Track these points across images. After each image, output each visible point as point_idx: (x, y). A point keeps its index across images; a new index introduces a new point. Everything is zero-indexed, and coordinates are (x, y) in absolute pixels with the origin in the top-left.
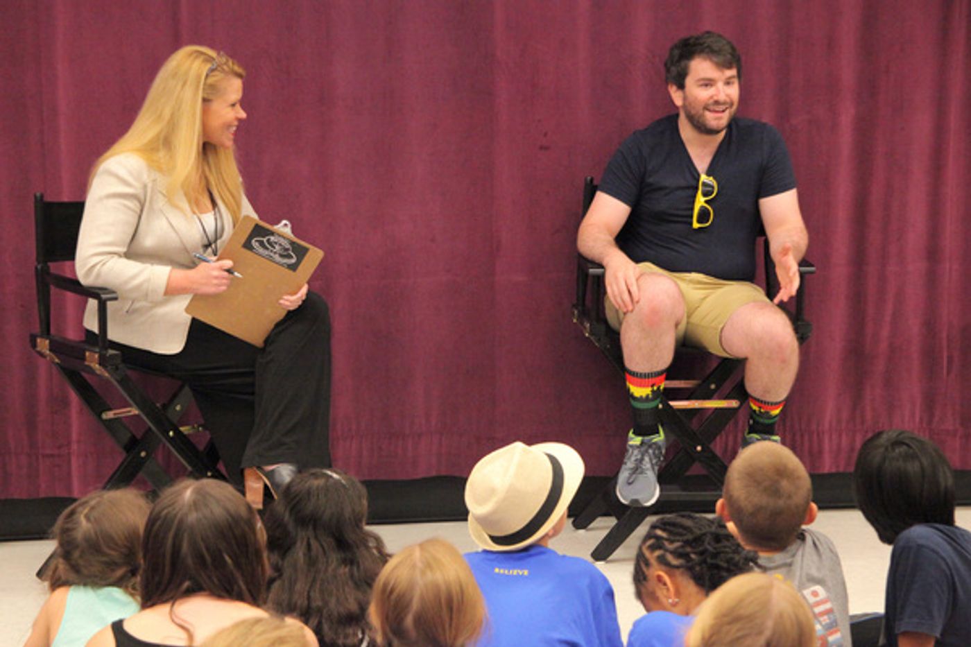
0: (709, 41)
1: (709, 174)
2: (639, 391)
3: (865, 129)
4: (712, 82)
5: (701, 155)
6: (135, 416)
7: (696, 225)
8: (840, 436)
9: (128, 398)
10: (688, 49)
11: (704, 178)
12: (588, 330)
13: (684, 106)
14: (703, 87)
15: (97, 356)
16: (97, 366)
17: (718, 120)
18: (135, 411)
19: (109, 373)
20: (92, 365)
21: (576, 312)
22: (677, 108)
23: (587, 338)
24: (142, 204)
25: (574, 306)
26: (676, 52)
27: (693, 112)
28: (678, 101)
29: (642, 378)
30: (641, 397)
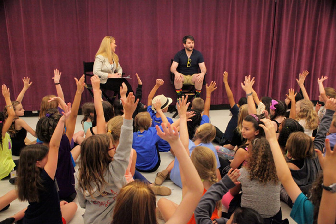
0: (189, 36)
1: (190, 58)
2: (178, 92)
3: (215, 52)
5: (189, 55)
7: (188, 66)
10: (186, 38)
11: (189, 59)
22: (185, 47)
24: (103, 62)
26: (184, 38)
27: (187, 48)
28: (185, 46)
29: (178, 90)
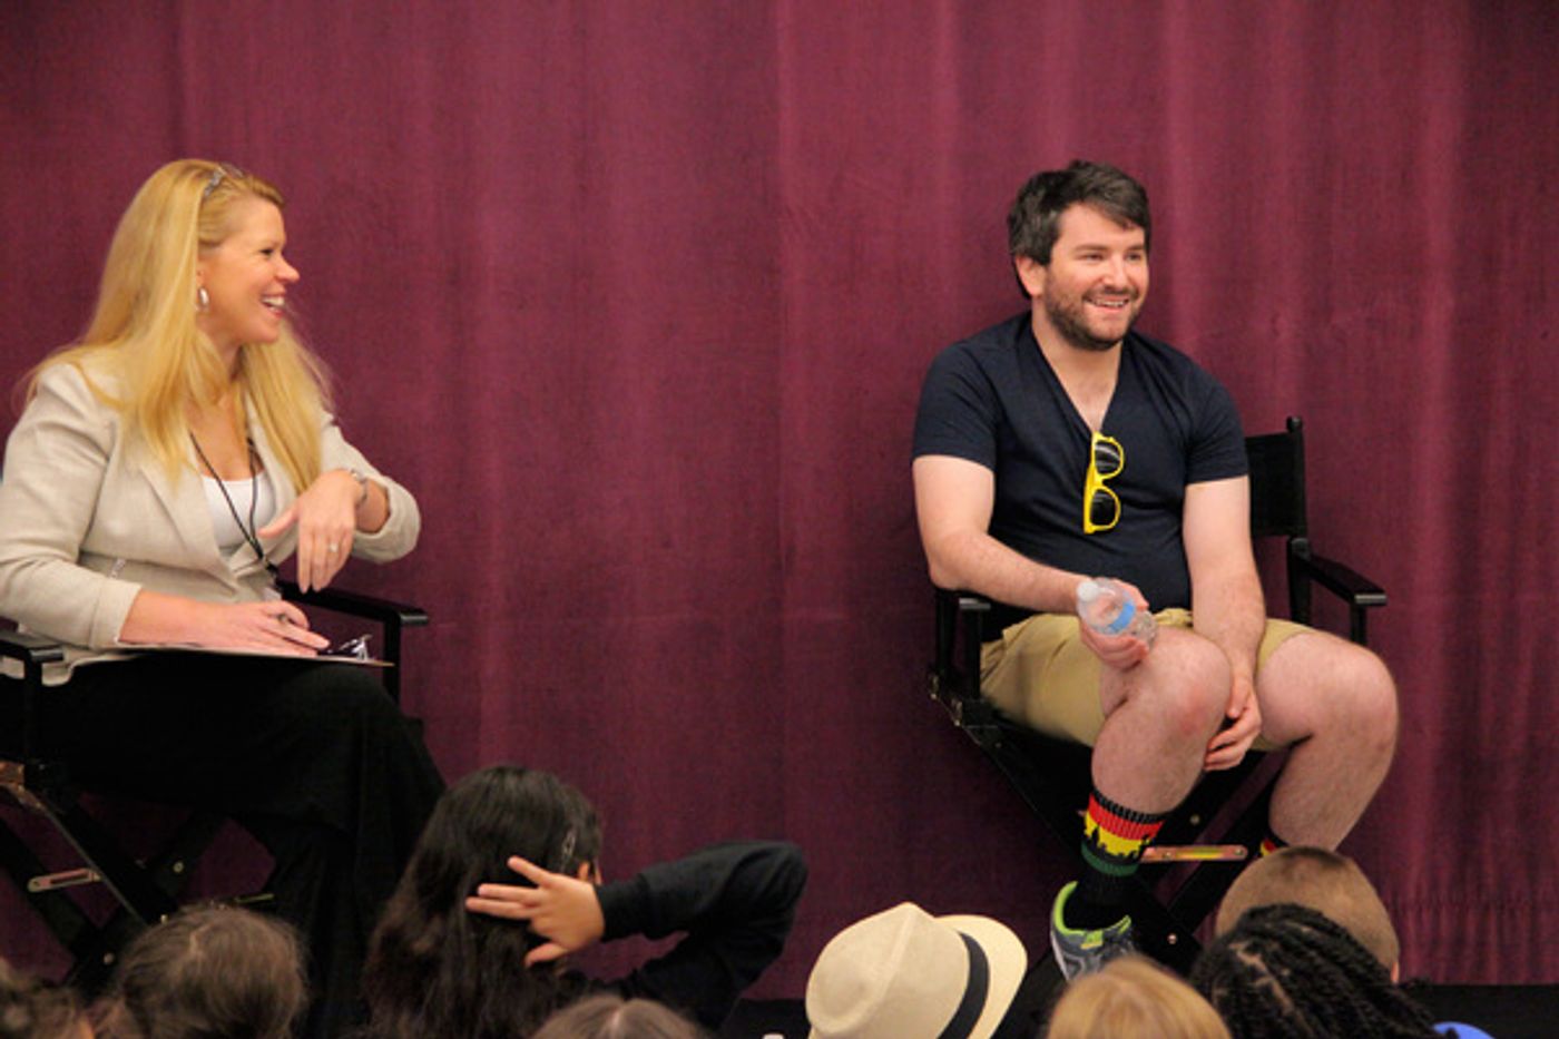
4: (1103, 253)
6: (93, 883)
8: (1437, 913)
9: (81, 851)
11: (1097, 437)
12: (960, 716)
13: (1046, 296)
14: (1090, 261)
15: (20, 769)
16: (21, 788)
17: (1106, 320)
18: (94, 876)
19: (43, 802)
20: (11, 786)
21: (935, 680)
23: (959, 728)
25: (933, 669)
27: (1064, 305)
28: (1035, 286)
30: (1121, 855)
